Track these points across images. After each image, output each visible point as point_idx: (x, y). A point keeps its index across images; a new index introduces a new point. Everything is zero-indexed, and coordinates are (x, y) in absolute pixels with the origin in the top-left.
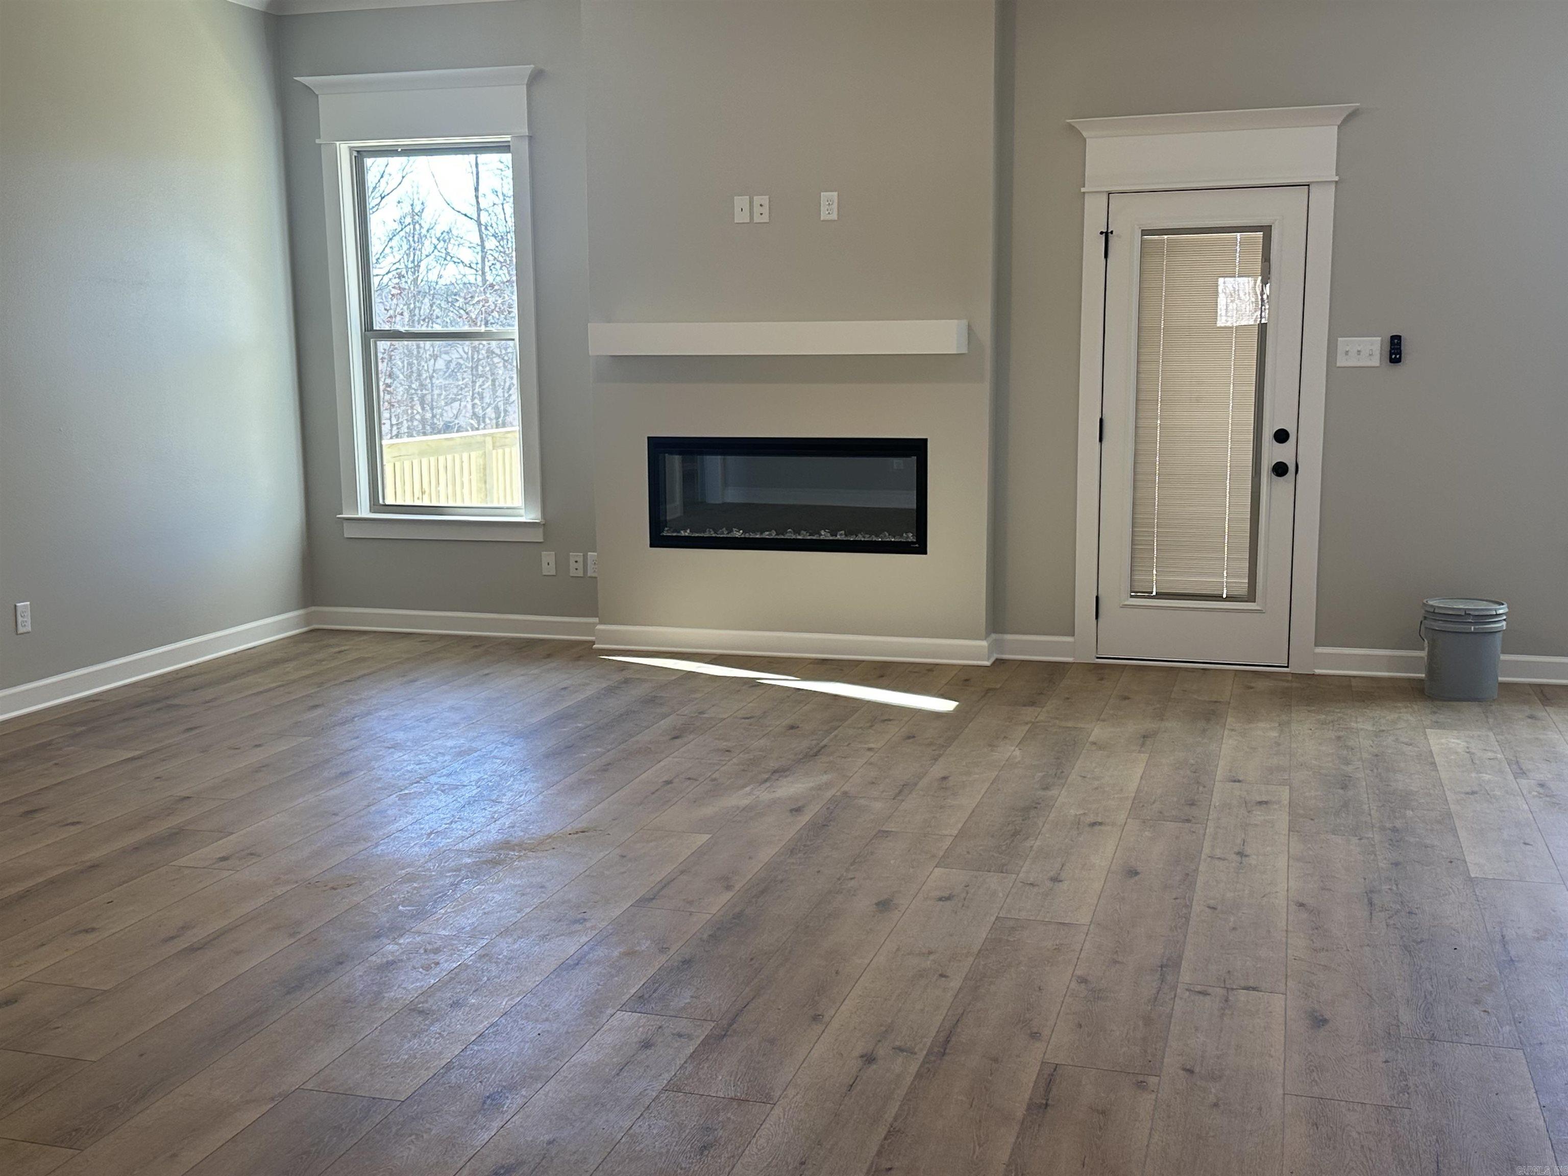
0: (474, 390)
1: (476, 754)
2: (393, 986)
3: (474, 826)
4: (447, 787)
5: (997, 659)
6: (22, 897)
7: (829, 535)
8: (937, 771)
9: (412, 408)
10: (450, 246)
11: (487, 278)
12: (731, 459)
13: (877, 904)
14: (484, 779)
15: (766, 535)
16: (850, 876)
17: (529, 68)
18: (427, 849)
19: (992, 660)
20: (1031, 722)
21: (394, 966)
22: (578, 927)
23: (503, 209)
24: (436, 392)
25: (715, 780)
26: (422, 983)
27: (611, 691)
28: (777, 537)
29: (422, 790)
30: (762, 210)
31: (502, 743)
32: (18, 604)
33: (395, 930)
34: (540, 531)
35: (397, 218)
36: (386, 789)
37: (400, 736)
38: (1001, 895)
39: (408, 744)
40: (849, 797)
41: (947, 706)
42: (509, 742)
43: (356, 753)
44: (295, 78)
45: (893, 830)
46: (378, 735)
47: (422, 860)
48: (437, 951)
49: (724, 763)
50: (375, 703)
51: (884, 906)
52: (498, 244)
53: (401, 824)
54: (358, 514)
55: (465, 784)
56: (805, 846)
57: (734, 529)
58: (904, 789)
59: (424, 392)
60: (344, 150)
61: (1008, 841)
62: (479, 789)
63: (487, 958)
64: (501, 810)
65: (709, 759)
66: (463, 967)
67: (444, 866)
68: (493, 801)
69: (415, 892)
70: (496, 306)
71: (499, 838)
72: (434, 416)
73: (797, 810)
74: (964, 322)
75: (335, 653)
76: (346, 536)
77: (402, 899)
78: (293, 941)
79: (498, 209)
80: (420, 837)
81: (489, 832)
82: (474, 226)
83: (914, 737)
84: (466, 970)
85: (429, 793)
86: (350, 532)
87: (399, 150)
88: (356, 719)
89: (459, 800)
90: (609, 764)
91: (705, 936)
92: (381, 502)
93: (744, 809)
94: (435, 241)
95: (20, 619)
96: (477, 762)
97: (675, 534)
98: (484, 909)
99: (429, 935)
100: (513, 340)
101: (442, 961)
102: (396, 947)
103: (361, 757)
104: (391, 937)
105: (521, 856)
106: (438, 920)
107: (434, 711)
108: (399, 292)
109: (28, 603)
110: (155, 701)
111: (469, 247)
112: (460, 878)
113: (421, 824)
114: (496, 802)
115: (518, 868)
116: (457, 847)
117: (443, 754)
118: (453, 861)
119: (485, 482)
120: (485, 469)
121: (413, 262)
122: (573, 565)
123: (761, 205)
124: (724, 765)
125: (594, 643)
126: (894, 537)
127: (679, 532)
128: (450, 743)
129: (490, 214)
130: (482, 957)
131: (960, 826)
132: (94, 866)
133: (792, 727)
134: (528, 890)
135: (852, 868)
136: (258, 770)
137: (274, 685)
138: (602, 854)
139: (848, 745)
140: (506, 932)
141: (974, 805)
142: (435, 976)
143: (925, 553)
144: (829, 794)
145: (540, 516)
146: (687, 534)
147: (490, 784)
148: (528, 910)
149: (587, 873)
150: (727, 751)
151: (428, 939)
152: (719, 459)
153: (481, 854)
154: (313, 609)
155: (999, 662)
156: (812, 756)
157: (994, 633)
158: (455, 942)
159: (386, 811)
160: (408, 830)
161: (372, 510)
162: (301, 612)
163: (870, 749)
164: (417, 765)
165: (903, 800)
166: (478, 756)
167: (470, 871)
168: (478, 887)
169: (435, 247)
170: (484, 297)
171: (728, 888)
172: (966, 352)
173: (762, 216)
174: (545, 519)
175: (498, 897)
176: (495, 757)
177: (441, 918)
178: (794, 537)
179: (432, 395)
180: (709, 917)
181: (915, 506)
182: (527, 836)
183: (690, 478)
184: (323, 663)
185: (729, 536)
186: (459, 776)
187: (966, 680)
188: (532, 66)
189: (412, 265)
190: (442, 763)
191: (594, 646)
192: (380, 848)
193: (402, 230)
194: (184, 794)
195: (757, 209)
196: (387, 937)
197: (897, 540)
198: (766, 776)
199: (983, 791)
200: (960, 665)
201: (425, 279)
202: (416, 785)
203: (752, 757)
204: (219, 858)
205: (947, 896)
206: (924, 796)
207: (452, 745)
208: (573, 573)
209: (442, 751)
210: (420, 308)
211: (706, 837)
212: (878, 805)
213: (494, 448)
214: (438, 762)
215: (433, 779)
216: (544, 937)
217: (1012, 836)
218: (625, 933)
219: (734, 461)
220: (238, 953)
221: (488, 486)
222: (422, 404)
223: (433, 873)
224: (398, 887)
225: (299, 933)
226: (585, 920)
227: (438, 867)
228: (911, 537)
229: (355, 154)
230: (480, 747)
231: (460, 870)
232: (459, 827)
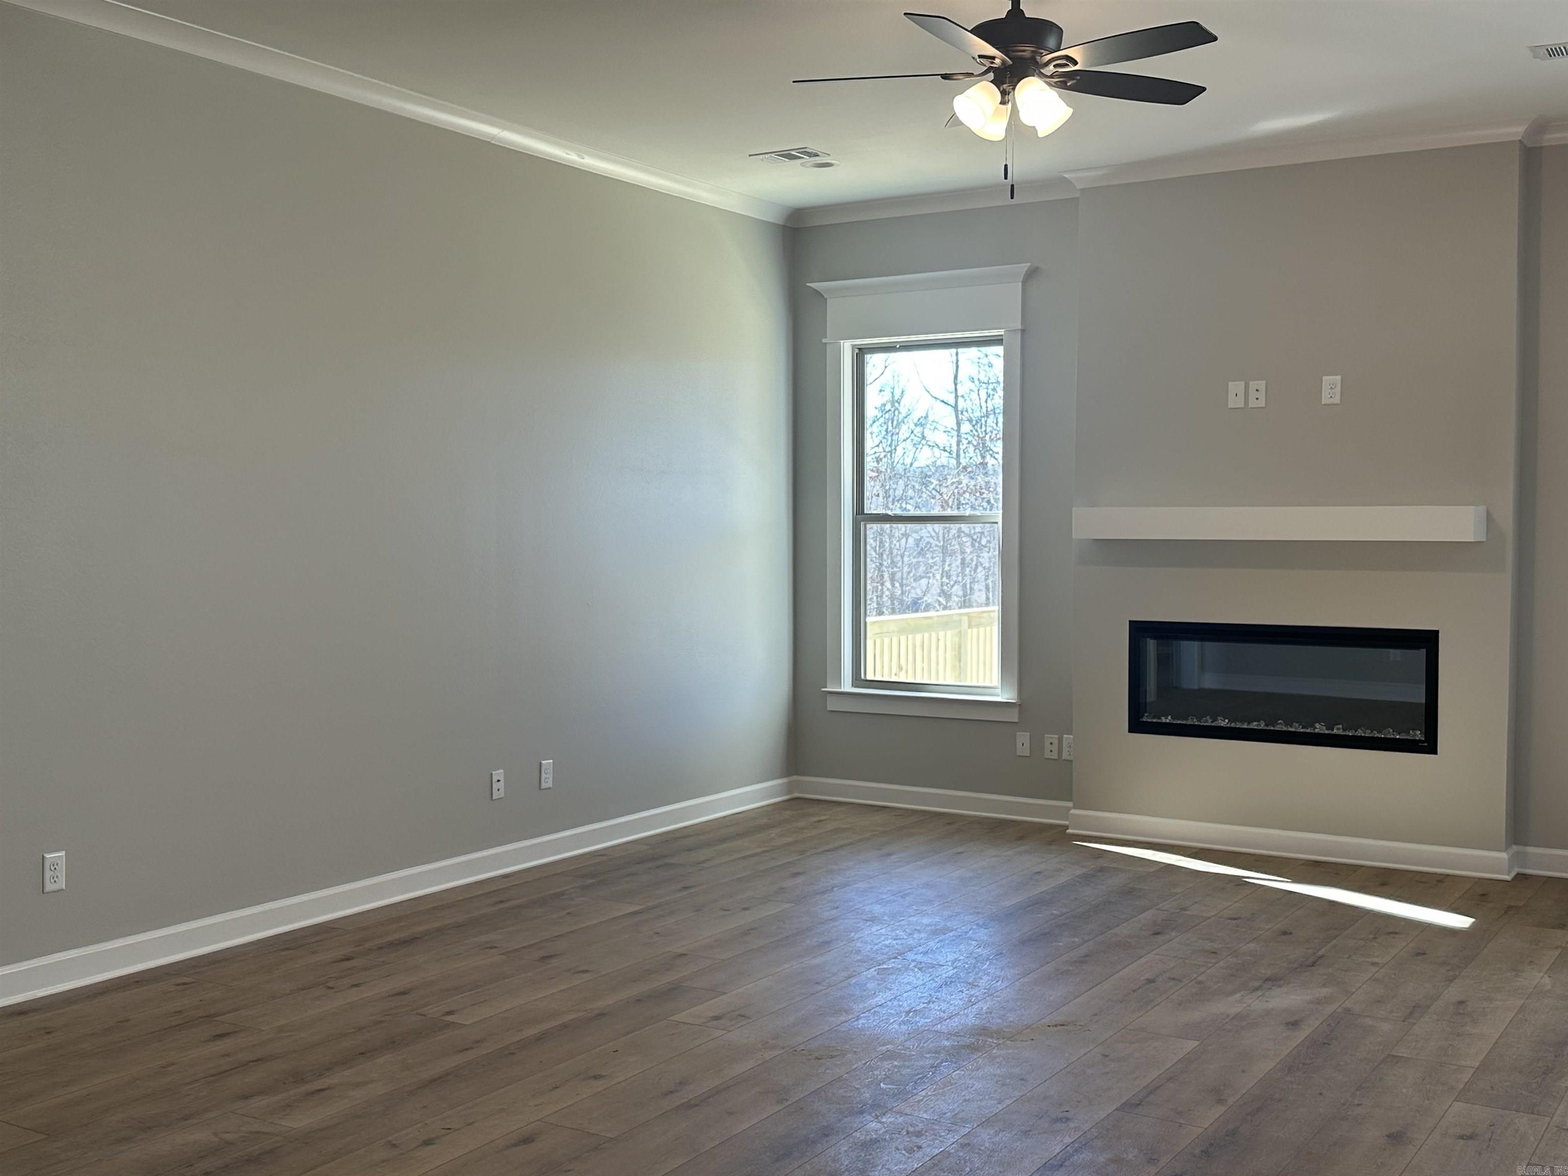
0: (943, 569)
1: (951, 934)
2: (877, 1165)
3: (952, 1008)
4: (923, 965)
5: (1518, 874)
6: (540, 1038)
7: (1324, 728)
8: (1453, 993)
9: (882, 585)
10: (926, 431)
11: (961, 461)
12: (1208, 645)
13: (1389, 1136)
14: (960, 960)
15: (1254, 725)
16: (1356, 1102)
17: (1025, 267)
18: (906, 1027)
19: (1513, 874)
20: (1561, 947)
21: (878, 1144)
22: (1059, 1126)
23: (979, 395)
24: (906, 569)
25: (1200, 982)
26: (906, 1166)
27: (1086, 879)
28: (1265, 728)
29: (900, 966)
30: (1258, 395)
31: (978, 925)
32: (543, 762)
33: (878, 1107)
34: (1016, 711)
35: (879, 405)
36: (864, 962)
37: (877, 909)
38: (1532, 1139)
39: (886, 918)
40: (1353, 1014)
41: (1461, 922)
42: (984, 924)
43: (836, 923)
44: (808, 284)
45: (1404, 1055)
46: (856, 907)
47: (902, 1038)
48: (919, 1134)
49: (1210, 965)
50: (852, 874)
51: (1396, 1138)
52: (972, 429)
53: (879, 999)
54: (841, 688)
55: (941, 963)
56: (1304, 1064)
57: (1219, 718)
58: (1415, 1011)
59: (895, 569)
60: (847, 348)
61: (1538, 1079)
62: (955, 970)
63: (969, 1148)
64: (977, 994)
65: (1194, 960)
66: (946, 1154)
67: (923, 1047)
68: (970, 984)
69: (896, 1070)
70: (968, 487)
71: (977, 1023)
72: (903, 593)
73: (1294, 1024)
74: (1482, 509)
75: (815, 822)
76: (829, 709)
77: (883, 1076)
78: (779, 1107)
79: (974, 396)
80: (898, 1014)
81: (967, 1016)
82: (950, 410)
83: (1424, 954)
84: (948, 1158)
85: (907, 970)
86: (833, 705)
87: (898, 346)
88: (835, 889)
89: (936, 980)
90: (1087, 956)
91: (1197, 1152)
92: (863, 677)
93: (1233, 1018)
94: (912, 426)
95: (543, 776)
96: (952, 942)
97: (1155, 720)
98: (964, 1095)
99: (911, 1117)
100: (996, 523)
101: (924, 1146)
102: (879, 1125)
103: (842, 927)
104: (873, 1115)
105: (1000, 1044)
106: (919, 1101)
107: (910, 887)
108: (877, 474)
109: (551, 761)
110: (653, 859)
111: (945, 432)
112: (939, 1061)
113: (899, 1000)
114: (973, 985)
115: (996, 1057)
116: (935, 1028)
117: (919, 931)
118: (932, 1042)
119: (960, 661)
120: (960, 647)
121: (891, 446)
122: (1047, 745)
123: (1257, 390)
124: (1210, 968)
125: (1067, 827)
126: (1399, 734)
127: (1160, 718)
128: (926, 921)
129: (965, 400)
130: (963, 1146)
131: (1481, 1058)
132: (601, 1015)
133: (1285, 933)
134: (1008, 1081)
135: (1358, 1093)
136: (746, 933)
137: (759, 850)
138: (1083, 1051)
139: (1348, 958)
140: (986, 1123)
141: (1497, 1036)
142: (919, 1160)
143: (1435, 752)
144: (1330, 1009)
145: (1016, 696)
146: (1168, 721)
147: (967, 966)
148: (1008, 1102)
149: (1068, 1069)
150: (1213, 953)
151: (910, 1121)
152: (1195, 645)
153: (959, 1038)
154: (795, 778)
155: (1521, 878)
156: (1309, 966)
157: (1515, 844)
158: (937, 1127)
159: (865, 985)
160: (887, 1006)
161: (853, 685)
162: (785, 780)
163: (1373, 964)
164: (895, 940)
165: (1415, 1024)
166: (954, 936)
167: (949, 1055)
168: (958, 1072)
169: (912, 432)
170: (957, 479)
171: (1220, 1101)
172: (1485, 540)
173: (1258, 400)
174: (1020, 699)
175: (978, 1085)
176: (970, 938)
177: (922, 1100)
178: (1285, 729)
179: (902, 573)
180: (1200, 1130)
181: (1424, 701)
182: (1005, 1024)
183: (1165, 661)
184: (805, 831)
185: (1213, 724)
186: (936, 955)
187: (1483, 895)
188: (1029, 264)
189: (890, 449)
190: (919, 940)
191: (1068, 831)
192: (861, 1021)
193: (882, 416)
194: (680, 951)
195: (1252, 395)
196: (870, 1114)
197: (1401, 737)
198: (1257, 984)
199: (1508, 1020)
200: (1474, 878)
201: (901, 461)
202: (894, 960)
203: (1240, 962)
204: (712, 1017)
205: (1468, 1134)
206: (1439, 1020)
207: (928, 923)
208: (1047, 755)
209: (918, 928)
210: (895, 490)
211: (1193, 1044)
212: (1386, 1027)
213: (970, 627)
214: (914, 939)
215: (910, 956)
216: (1026, 1133)
217: (1544, 1073)
218: (1111, 1138)
219: (1212, 648)
220: (730, 1114)
221: (962, 664)
222: (892, 580)
223: (913, 1053)
224: (879, 1063)
225: (787, 1100)
226: (1068, 1119)
227: (917, 1047)
228: (1418, 735)
229: (857, 351)
230: (955, 927)
231: (939, 1053)
232: (937, 1007)
